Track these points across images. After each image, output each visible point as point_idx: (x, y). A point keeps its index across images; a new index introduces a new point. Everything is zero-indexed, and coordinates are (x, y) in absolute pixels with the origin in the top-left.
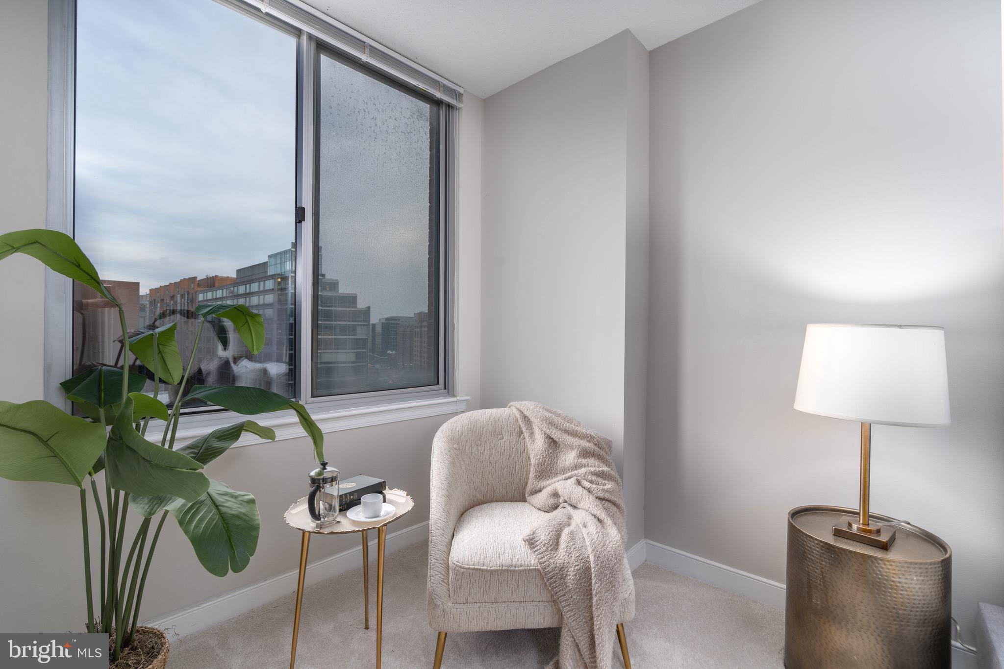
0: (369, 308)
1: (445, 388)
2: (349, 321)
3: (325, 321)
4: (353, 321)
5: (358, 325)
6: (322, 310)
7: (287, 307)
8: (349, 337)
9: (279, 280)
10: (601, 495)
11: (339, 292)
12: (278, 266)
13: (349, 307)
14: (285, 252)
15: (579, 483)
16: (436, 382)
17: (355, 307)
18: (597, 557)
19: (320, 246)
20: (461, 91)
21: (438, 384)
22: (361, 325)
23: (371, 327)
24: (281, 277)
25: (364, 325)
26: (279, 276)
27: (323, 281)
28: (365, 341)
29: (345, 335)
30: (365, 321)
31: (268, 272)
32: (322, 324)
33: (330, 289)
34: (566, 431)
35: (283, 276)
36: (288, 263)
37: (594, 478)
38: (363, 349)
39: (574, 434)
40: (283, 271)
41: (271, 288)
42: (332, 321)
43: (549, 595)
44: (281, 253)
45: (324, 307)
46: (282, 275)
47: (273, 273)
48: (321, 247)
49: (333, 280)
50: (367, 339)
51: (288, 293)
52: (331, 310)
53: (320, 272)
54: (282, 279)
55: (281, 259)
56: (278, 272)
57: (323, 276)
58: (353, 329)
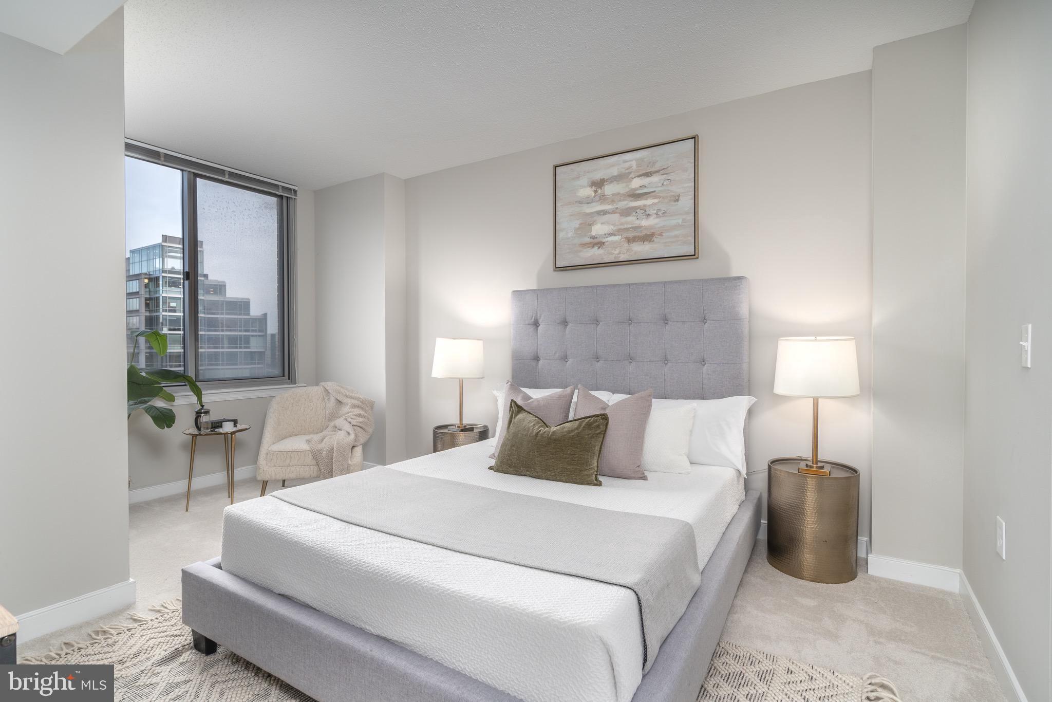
0: (265, 315)
1: (289, 379)
2: (240, 331)
3: (208, 331)
4: (246, 331)
5: (252, 336)
6: (205, 318)
7: (157, 314)
8: (241, 350)
9: (146, 281)
10: (355, 424)
11: (227, 296)
12: (144, 264)
13: (240, 314)
14: (154, 247)
15: (346, 419)
16: (282, 375)
17: (249, 314)
18: (338, 444)
19: (199, 239)
20: (296, 188)
21: (284, 376)
22: (256, 336)
23: (269, 338)
24: (148, 277)
25: (259, 336)
26: (146, 276)
27: (206, 282)
28: (261, 354)
29: (236, 348)
30: (260, 331)
31: (131, 271)
32: (205, 335)
33: (215, 293)
34: (347, 397)
35: (151, 276)
36: (157, 260)
37: (354, 417)
38: (258, 364)
39: (351, 397)
40: (151, 269)
41: (135, 291)
42: (217, 331)
43: (315, 462)
44: (148, 248)
45: (207, 314)
46: (149, 275)
47: (137, 272)
48: (202, 242)
49: (219, 282)
50: (264, 352)
51: (159, 297)
52: (218, 318)
53: (199, 272)
54: (150, 279)
55: (148, 255)
56: (144, 270)
57: (206, 276)
58: (247, 340)
